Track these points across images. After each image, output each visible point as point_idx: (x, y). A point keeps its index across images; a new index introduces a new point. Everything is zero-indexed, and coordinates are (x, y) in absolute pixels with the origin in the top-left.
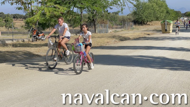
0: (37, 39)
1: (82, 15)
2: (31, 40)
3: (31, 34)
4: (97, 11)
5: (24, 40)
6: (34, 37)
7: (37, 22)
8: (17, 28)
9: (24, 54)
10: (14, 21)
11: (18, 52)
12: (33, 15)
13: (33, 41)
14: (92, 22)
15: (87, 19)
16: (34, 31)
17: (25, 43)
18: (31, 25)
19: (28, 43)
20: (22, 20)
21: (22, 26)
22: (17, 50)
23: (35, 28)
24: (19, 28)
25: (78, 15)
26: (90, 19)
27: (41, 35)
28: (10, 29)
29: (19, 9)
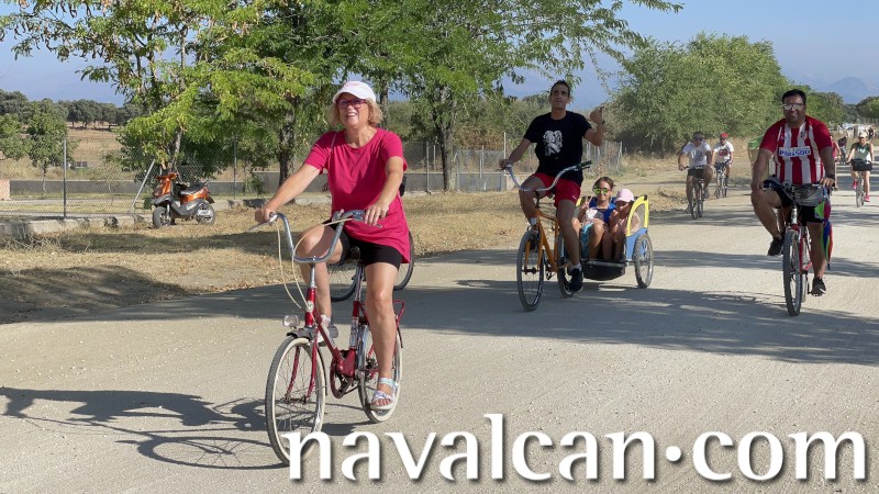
0: (178, 215)
1: (386, 108)
2: (148, 217)
3: (150, 192)
4: (454, 89)
5: (115, 221)
6: (164, 204)
7: (179, 137)
8: (85, 164)
9: (116, 281)
10: (71, 133)
12: (160, 104)
13: (155, 226)
14: (432, 142)
15: (410, 127)
16: (164, 179)
17: (120, 232)
18: (149, 149)
19: (132, 232)
20: (109, 130)
21: (109, 158)
22: (81, 265)
23: (170, 165)
24: (95, 164)
26: (420, 124)
27: (195, 195)
28: (51, 168)
29: (97, 75)
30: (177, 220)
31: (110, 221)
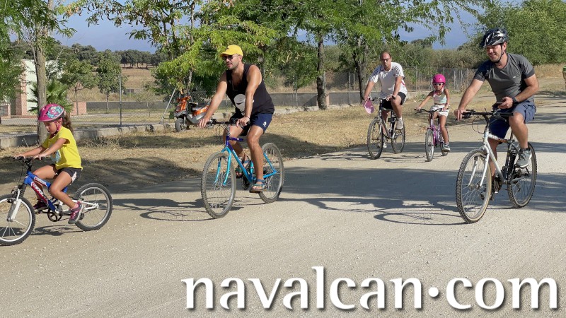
0: (191, 123)
1: (322, 51)
2: (172, 125)
3: (173, 108)
4: (367, 38)
5: (152, 128)
6: (182, 117)
7: (191, 73)
8: (132, 91)
9: (153, 167)
10: (124, 71)
11: (136, 162)
12: (178, 53)
13: (177, 130)
14: (352, 72)
15: (338, 63)
16: (182, 100)
17: (155, 135)
18: (172, 82)
19: (163, 135)
20: (147, 68)
21: (146, 87)
22: (132, 157)
23: (185, 92)
24: (139, 90)
25: (310, 51)
26: (345, 61)
27: (202, 110)
28: (111, 94)
29: (139, 35)
30: (191, 126)
31: (149, 128)
